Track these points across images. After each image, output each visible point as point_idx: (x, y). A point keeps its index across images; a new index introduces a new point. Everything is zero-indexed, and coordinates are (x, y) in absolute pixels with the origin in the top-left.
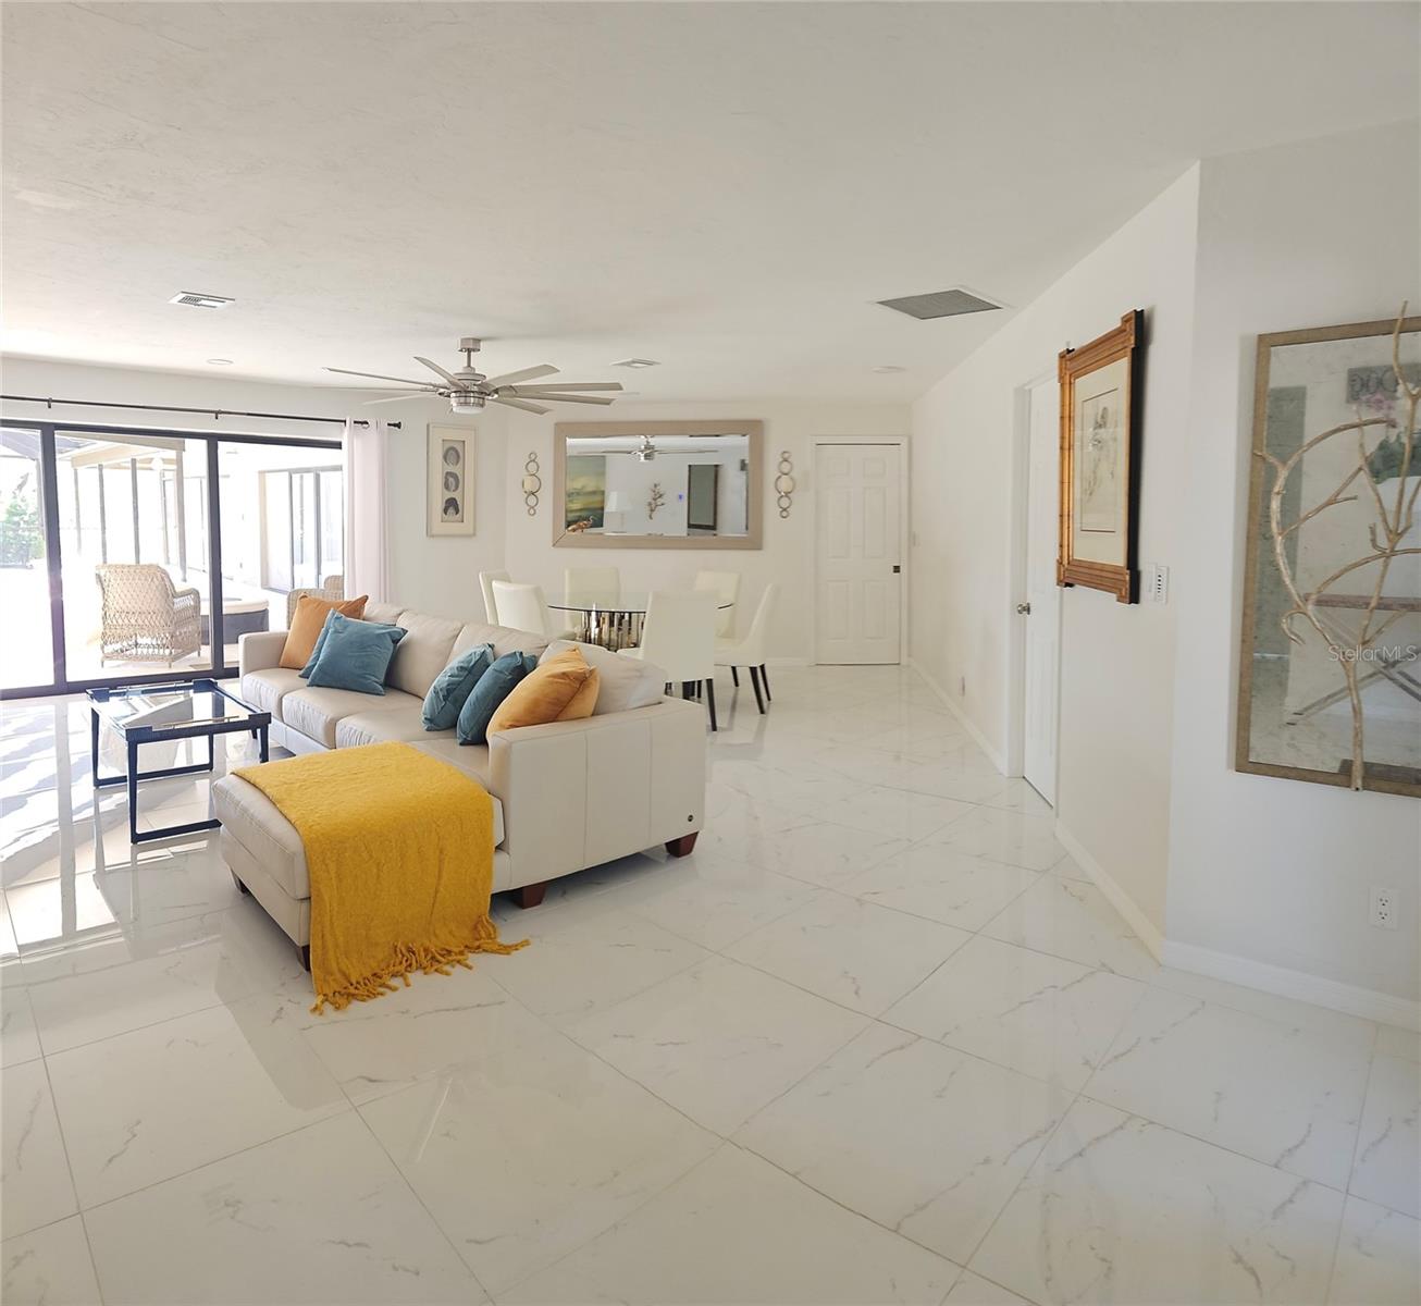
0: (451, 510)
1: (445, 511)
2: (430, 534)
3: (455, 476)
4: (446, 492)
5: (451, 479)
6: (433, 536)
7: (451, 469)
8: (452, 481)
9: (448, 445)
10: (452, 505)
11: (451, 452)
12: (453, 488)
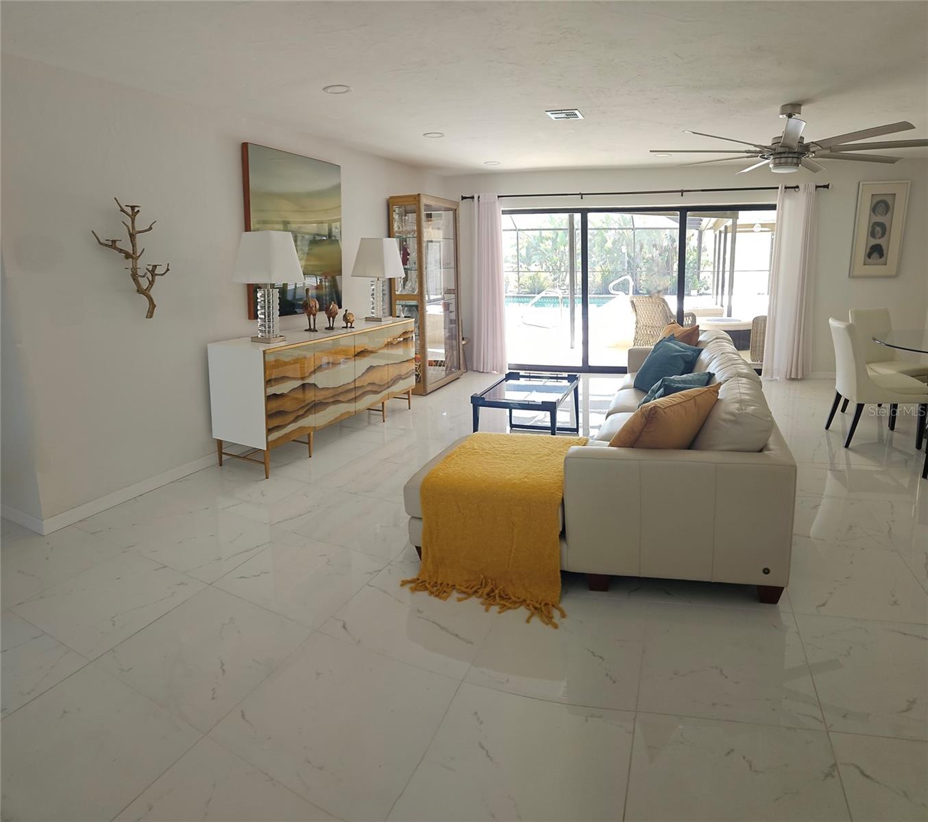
0: (875, 255)
1: (869, 255)
2: (851, 276)
3: (882, 226)
4: (872, 239)
5: (878, 229)
6: (853, 277)
7: (879, 219)
8: (879, 228)
9: (877, 199)
10: (877, 252)
11: (883, 205)
12: (880, 235)
